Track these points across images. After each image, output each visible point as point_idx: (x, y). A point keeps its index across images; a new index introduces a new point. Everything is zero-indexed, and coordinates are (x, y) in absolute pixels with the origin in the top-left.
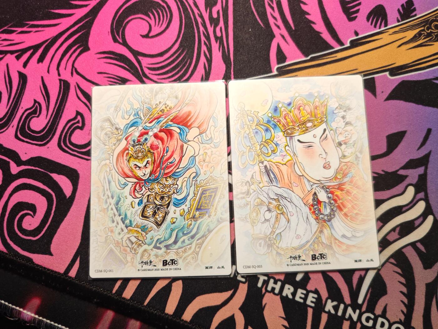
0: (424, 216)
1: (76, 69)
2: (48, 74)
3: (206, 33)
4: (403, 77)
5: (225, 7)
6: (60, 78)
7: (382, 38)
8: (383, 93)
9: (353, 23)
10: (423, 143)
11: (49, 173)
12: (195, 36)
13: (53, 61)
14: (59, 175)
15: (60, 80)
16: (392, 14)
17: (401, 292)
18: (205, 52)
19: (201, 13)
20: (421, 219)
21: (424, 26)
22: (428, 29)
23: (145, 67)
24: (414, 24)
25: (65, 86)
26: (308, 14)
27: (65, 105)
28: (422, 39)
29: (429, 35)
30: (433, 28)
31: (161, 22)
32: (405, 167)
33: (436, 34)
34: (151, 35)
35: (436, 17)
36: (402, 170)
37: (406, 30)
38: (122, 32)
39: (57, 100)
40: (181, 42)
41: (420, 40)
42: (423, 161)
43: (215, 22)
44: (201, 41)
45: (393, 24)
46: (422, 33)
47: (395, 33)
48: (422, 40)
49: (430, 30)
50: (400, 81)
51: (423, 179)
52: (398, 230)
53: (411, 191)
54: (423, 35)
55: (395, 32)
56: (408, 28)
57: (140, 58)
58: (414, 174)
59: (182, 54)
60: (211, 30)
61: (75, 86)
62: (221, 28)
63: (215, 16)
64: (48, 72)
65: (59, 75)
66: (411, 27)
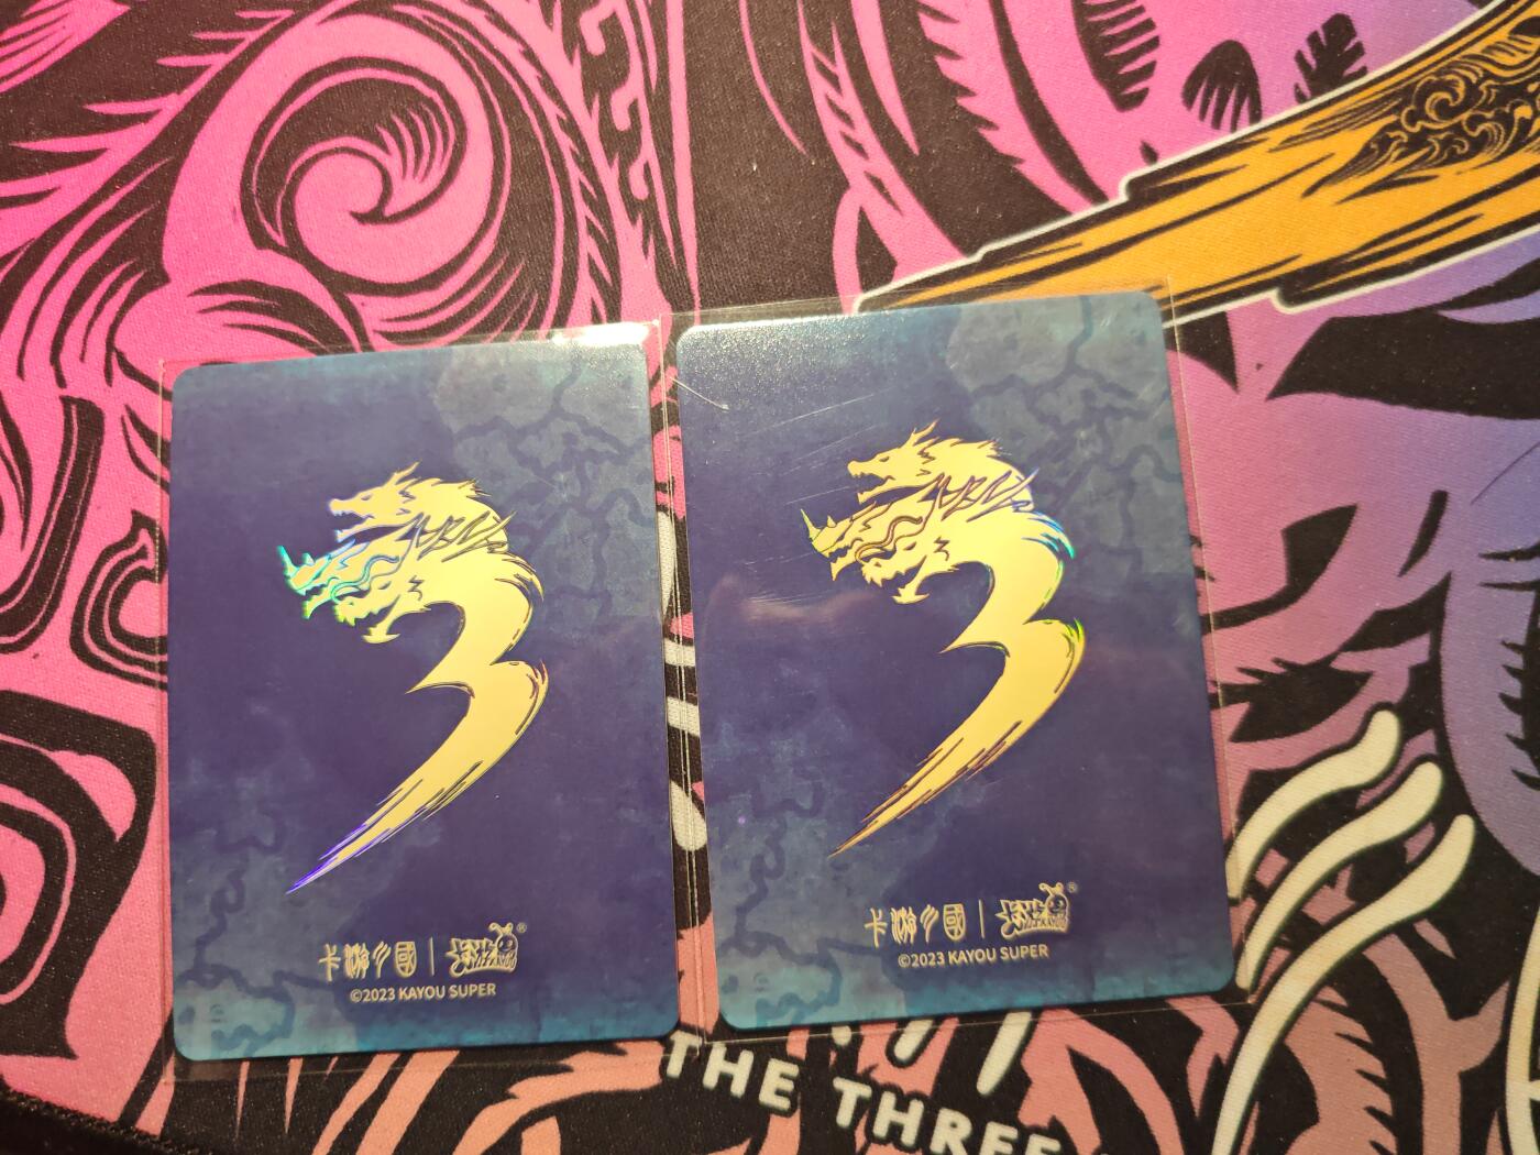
0: (1440, 819)
1: (121, 356)
2: (19, 380)
3: (591, 189)
4: (1330, 307)
5: (658, 86)
6: (65, 392)
7: (1243, 167)
8: (1261, 371)
9: (1135, 114)
10: (1420, 550)
11: (44, 751)
12: (551, 204)
13: (35, 334)
14: (83, 757)
15: (66, 402)
16: (1278, 75)
17: (1372, 1111)
18: (591, 262)
19: (571, 118)
20: (1428, 834)
21: (1398, 109)
22: (1412, 120)
23: (375, 331)
24: (1360, 104)
25: (85, 422)
26: (966, 92)
27: (88, 494)
28: (1392, 159)
29: (1417, 142)
30: (1433, 115)
31: (425, 159)
32: (1360, 642)
33: (1442, 136)
34: (388, 211)
35: (1437, 74)
36: (1349, 654)
37: (1332, 129)
38: (283, 205)
39: (59, 477)
40: (503, 231)
41: (1383, 163)
42: (1425, 615)
43: (621, 145)
44: (575, 220)
45: (1282, 109)
46: (1392, 135)
47: (1291, 142)
48: (1394, 162)
49: (1420, 124)
50: (1322, 320)
51: (1427, 679)
52: (1345, 878)
53: (1386, 728)
54: (1394, 144)
55: (1290, 139)
56: (1337, 120)
57: (356, 299)
58: (1391, 667)
59: (510, 273)
60: (609, 177)
61: (122, 419)
62: (647, 168)
63: (622, 121)
64: (20, 372)
65: (61, 382)
66: (1350, 118)
